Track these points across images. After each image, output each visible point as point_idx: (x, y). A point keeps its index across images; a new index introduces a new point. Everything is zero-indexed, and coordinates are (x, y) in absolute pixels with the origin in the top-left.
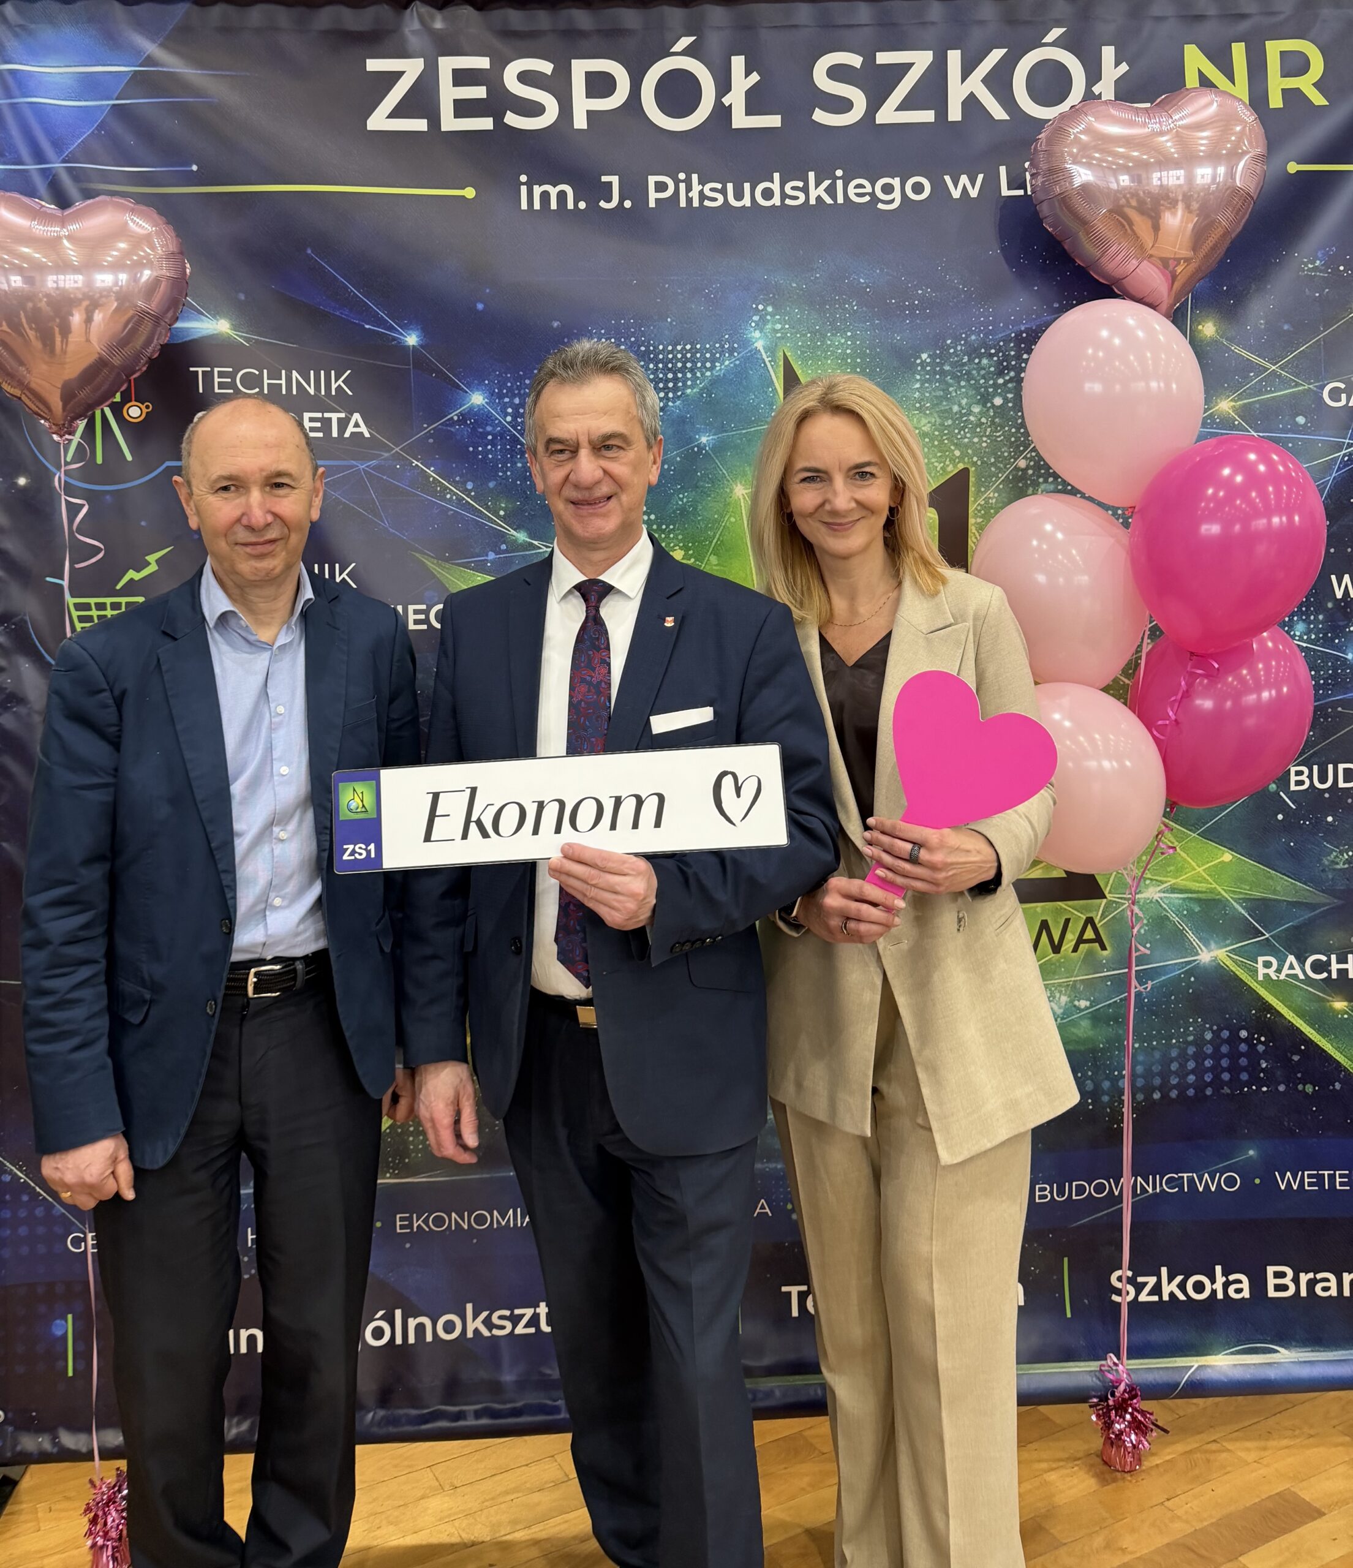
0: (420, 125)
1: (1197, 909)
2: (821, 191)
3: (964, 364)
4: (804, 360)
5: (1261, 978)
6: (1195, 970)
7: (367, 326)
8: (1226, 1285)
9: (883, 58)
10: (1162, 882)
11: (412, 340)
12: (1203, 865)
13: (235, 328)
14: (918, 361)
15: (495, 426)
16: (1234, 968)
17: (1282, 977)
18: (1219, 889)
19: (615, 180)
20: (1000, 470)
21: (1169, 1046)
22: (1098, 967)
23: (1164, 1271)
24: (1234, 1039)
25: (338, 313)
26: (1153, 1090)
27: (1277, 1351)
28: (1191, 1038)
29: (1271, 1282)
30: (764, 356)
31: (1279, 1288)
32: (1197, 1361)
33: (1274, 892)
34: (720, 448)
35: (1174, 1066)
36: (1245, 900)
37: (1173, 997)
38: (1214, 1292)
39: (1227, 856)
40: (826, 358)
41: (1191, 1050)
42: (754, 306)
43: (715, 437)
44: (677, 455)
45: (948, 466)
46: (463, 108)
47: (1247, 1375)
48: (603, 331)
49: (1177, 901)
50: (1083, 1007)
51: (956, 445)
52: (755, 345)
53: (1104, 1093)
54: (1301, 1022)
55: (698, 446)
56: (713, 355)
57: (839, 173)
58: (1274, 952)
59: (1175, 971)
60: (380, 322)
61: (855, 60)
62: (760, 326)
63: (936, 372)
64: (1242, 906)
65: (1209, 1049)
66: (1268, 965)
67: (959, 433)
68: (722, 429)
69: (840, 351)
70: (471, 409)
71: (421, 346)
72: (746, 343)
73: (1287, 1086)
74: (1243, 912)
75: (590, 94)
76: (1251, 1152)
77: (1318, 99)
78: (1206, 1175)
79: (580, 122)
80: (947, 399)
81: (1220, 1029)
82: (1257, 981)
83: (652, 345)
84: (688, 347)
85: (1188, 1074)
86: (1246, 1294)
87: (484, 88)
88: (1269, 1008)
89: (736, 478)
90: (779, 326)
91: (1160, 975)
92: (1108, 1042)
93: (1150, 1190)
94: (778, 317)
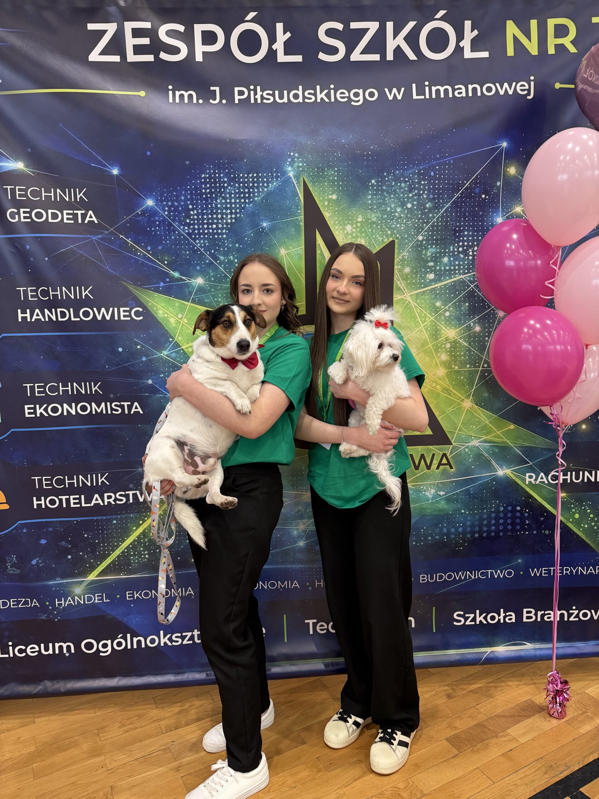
0: (116, 59)
1: (497, 451)
2: (323, 95)
3: (393, 186)
4: (314, 183)
5: (527, 483)
6: (496, 479)
7: (93, 165)
8: (505, 617)
9: (354, 25)
10: (480, 438)
11: (115, 172)
12: (500, 430)
13: (26, 166)
14: (370, 184)
15: (159, 217)
16: (514, 478)
17: (537, 482)
18: (508, 441)
19: (217, 89)
20: (410, 241)
21: (483, 513)
22: (449, 477)
23: (478, 612)
24: (514, 511)
25: (77, 158)
26: (475, 532)
27: (526, 644)
28: (493, 510)
29: (525, 615)
30: (294, 180)
31: (528, 618)
32: (490, 649)
33: (535, 443)
34: (273, 229)
35: (485, 522)
36: (520, 447)
37: (485, 491)
38: (499, 620)
39: (512, 427)
40: (325, 182)
41: (493, 515)
42: (289, 153)
43: (270, 223)
44: (252, 233)
45: (385, 239)
46: (138, 50)
47: (513, 654)
48: (212, 166)
49: (487, 447)
50: (442, 495)
51: (389, 229)
52: (289, 174)
53: (452, 534)
54: (545, 503)
55: (262, 228)
56: (268, 179)
57: (332, 86)
58: (533, 471)
59: (486, 479)
60: (99, 163)
61: (339, 26)
62: (291, 164)
63: (378, 190)
64: (519, 450)
65: (502, 515)
66: (531, 477)
67: (390, 221)
68: (273, 219)
69: (331, 178)
70: (147, 208)
71: (120, 175)
72: (284, 173)
73: (537, 531)
74: (519, 452)
75: (204, 43)
76: (520, 561)
77: (572, 49)
78: (499, 571)
79: (199, 58)
80: (385, 204)
81: (507, 506)
82: (525, 484)
83: (237, 174)
84: (255, 175)
85: (492, 526)
86: (514, 620)
87: (148, 39)
88: (531, 497)
89: (281, 245)
90: (301, 164)
91: (479, 481)
92: (453, 511)
93: (473, 577)
94: (301, 159)
